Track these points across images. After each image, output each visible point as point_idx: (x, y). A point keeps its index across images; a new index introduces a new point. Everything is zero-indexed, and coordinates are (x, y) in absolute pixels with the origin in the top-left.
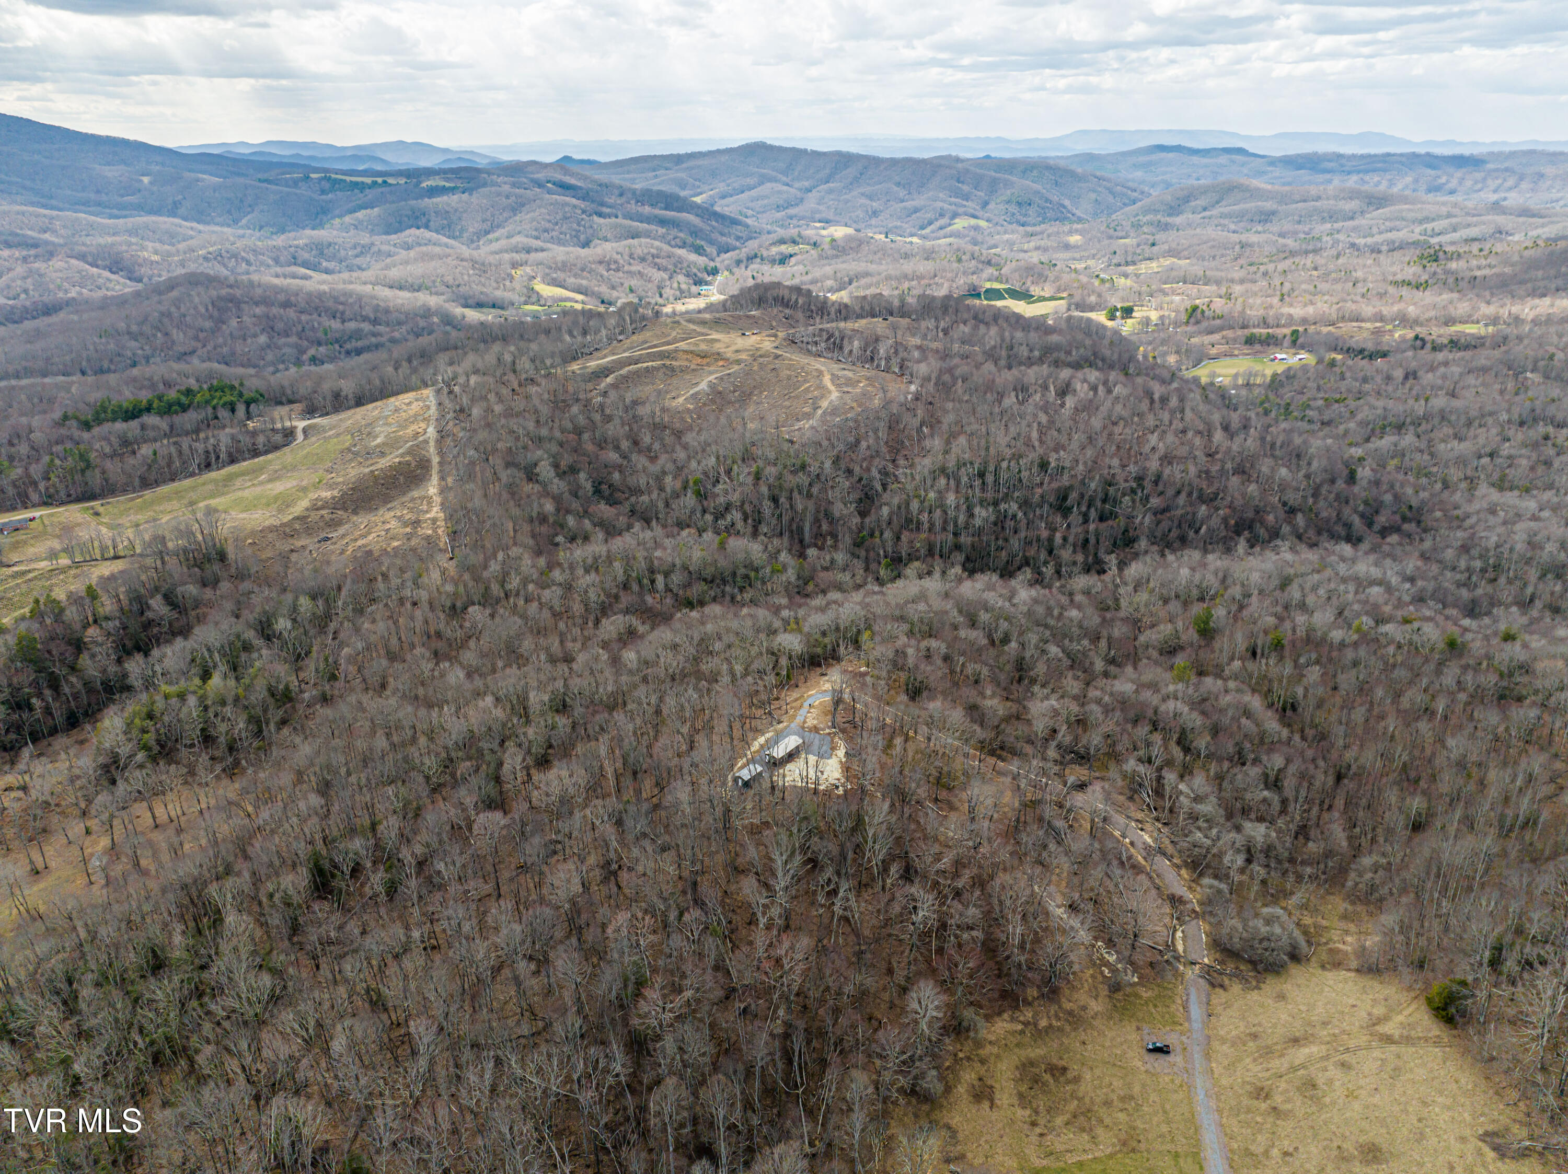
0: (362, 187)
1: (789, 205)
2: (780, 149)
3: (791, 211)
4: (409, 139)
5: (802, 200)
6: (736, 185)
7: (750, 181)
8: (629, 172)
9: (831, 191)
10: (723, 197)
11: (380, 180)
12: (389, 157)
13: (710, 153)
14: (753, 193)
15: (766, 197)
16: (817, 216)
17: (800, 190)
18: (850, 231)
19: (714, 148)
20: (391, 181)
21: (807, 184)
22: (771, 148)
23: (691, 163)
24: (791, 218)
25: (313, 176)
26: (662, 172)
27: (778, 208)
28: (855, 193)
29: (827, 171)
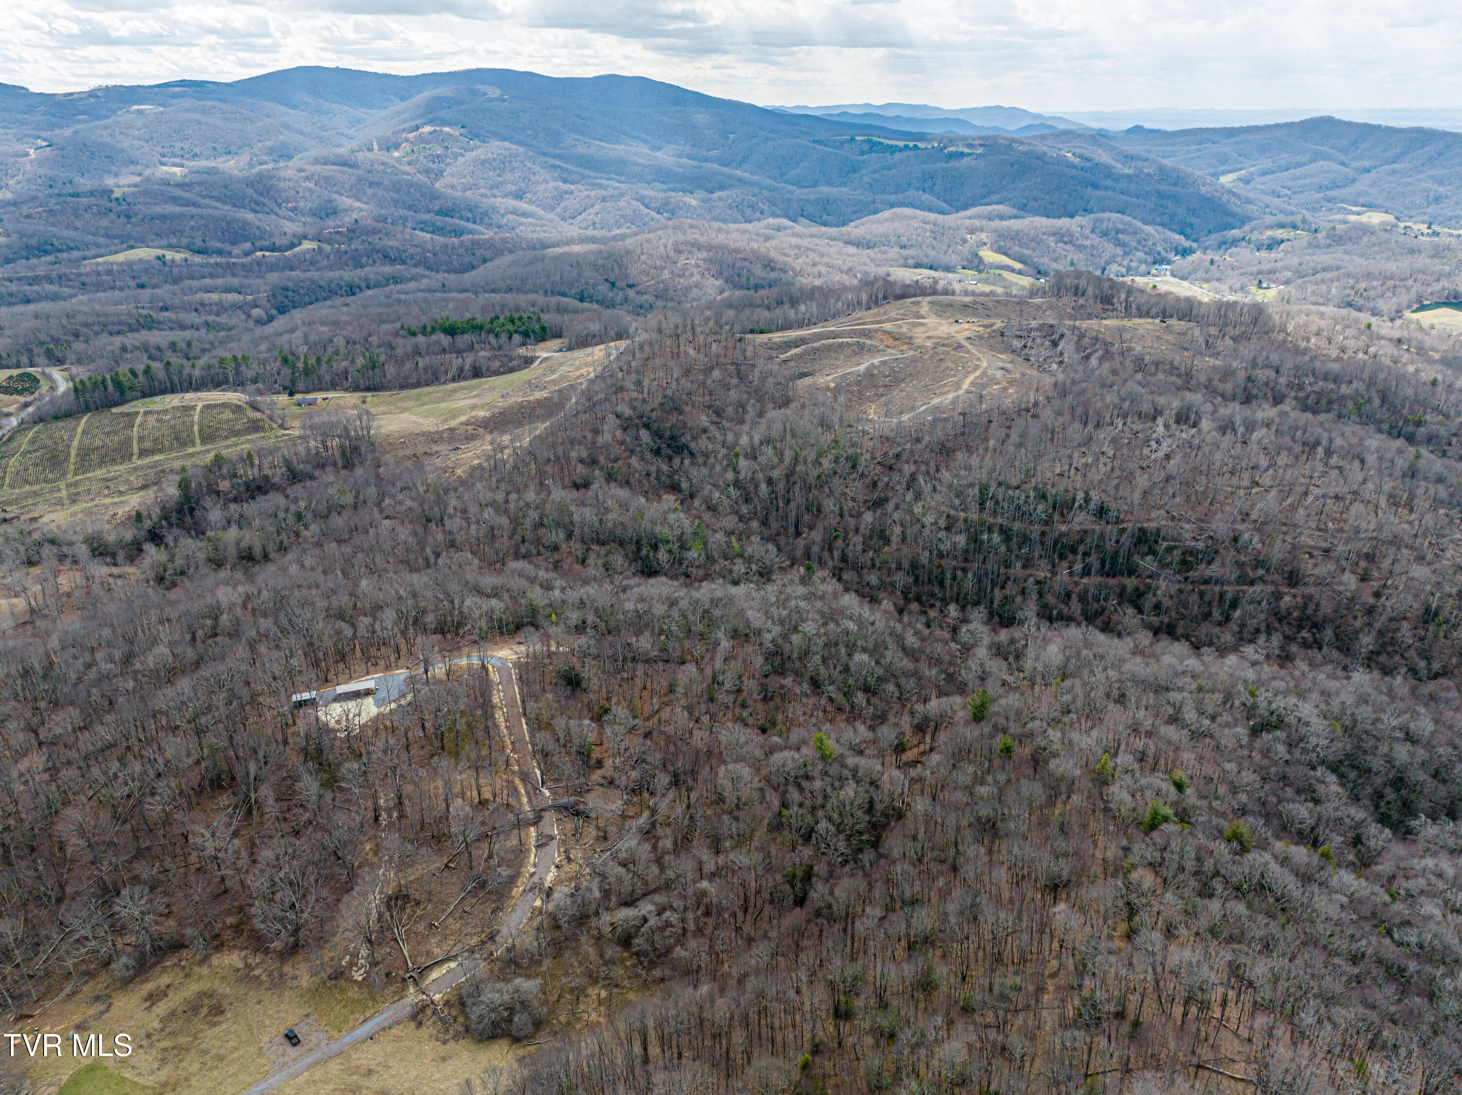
0: (893, 149)
1: (1335, 186)
2: (1349, 124)
3: (1332, 193)
4: (1006, 105)
5: (1354, 180)
6: (1283, 162)
7: (1300, 158)
8: (1173, 145)
9: (1393, 172)
10: (1264, 174)
11: (911, 144)
12: (976, 122)
13: (1268, 127)
14: (1297, 172)
15: (1311, 176)
16: (1361, 200)
17: (1356, 170)
18: (1389, 218)
19: (1272, 122)
20: (921, 145)
21: (1367, 163)
22: (1340, 123)
23: (1241, 138)
24: (1329, 200)
25: (858, 138)
26: (1208, 145)
27: (1320, 188)
28: (1422, 176)
29: (1398, 150)
